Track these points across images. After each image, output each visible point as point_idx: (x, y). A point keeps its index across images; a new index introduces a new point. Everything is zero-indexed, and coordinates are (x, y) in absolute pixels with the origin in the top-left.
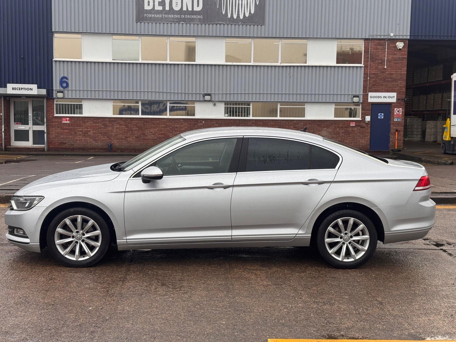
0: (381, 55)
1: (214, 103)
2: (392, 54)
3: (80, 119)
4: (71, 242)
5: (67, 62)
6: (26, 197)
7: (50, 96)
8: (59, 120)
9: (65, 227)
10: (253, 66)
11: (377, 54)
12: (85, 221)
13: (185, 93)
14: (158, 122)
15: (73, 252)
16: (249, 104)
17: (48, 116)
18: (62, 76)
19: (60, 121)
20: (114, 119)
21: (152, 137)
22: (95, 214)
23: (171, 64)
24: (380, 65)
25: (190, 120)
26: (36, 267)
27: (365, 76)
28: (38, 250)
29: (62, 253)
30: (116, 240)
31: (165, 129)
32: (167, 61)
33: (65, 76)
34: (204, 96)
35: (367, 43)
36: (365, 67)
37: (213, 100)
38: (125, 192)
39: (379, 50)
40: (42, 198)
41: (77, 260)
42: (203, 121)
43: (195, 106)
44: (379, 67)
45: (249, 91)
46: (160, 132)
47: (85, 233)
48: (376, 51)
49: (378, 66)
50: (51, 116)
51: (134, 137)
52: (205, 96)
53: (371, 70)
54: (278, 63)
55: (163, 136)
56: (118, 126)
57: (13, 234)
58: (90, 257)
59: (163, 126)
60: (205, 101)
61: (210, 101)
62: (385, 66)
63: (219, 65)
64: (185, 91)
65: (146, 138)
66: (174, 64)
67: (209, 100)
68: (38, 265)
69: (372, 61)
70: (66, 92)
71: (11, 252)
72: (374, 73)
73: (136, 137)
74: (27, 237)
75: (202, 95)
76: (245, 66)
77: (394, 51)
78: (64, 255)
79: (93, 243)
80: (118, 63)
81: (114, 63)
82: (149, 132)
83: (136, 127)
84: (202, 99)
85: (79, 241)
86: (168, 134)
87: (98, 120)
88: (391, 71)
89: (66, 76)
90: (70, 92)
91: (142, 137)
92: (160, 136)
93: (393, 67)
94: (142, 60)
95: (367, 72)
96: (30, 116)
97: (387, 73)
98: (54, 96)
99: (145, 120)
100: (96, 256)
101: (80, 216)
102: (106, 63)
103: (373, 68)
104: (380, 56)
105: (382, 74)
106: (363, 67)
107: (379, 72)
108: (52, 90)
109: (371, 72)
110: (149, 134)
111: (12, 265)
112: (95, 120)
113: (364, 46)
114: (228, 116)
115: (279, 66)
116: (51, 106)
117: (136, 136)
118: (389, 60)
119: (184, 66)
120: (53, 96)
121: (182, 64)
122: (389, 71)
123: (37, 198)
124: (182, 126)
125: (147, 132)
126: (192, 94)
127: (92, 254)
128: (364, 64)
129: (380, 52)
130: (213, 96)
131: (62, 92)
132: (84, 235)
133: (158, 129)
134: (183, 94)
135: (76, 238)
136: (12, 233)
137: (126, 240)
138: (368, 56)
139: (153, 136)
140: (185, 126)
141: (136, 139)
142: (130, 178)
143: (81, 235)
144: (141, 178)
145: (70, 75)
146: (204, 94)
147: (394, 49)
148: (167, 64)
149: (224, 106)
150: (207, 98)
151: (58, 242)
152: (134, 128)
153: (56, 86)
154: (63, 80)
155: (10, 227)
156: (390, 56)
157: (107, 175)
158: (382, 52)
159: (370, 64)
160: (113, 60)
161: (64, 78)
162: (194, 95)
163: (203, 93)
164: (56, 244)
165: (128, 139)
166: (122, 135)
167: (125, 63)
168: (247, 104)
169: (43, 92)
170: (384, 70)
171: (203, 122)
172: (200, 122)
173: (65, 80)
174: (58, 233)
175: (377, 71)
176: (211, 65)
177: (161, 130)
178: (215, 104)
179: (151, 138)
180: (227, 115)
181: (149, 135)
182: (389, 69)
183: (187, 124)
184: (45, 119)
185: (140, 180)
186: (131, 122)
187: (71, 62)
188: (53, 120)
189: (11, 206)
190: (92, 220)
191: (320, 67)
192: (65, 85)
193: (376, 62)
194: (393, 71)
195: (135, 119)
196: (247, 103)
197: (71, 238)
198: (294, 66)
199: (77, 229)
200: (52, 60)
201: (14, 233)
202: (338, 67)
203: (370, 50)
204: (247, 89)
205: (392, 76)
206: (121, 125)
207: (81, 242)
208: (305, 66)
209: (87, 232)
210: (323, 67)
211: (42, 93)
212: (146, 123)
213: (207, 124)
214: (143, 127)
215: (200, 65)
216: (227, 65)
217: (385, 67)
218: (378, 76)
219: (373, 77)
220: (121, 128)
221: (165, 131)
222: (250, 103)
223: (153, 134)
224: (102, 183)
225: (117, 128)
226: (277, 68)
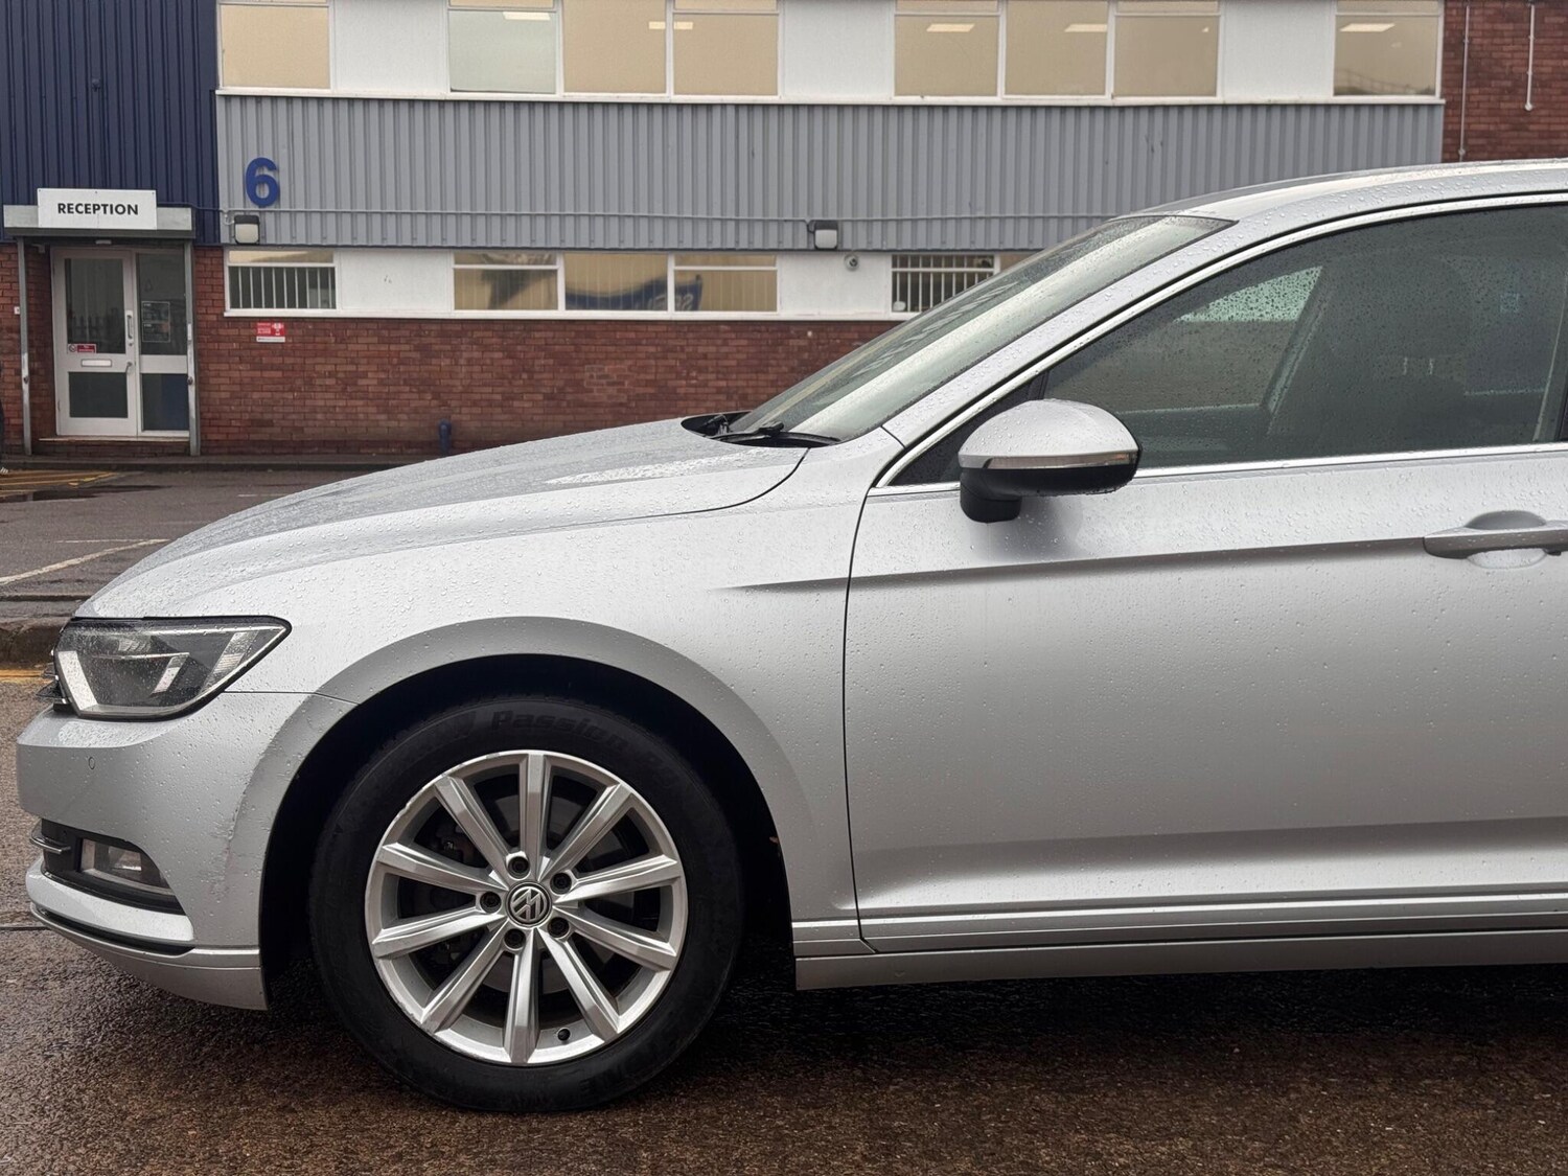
0: (1512, 58)
1: (853, 257)
2: (1555, 55)
3: (328, 326)
4: (479, 935)
5: (274, 99)
6: (158, 626)
7: (206, 240)
8: (243, 332)
9: (436, 831)
10: (1004, 108)
11: (1494, 55)
12: (573, 792)
13: (737, 221)
14: (632, 335)
15: (488, 1006)
16: (990, 261)
17: (200, 317)
18: (253, 156)
19: (250, 336)
20: (458, 328)
21: (610, 397)
22: (639, 740)
23: (680, 106)
24: (1507, 97)
25: (758, 328)
26: (236, 1116)
27: (1449, 141)
28: (254, 997)
29: (420, 1013)
30: (787, 920)
31: (661, 362)
32: (664, 92)
33: (265, 157)
34: (811, 232)
35: (1454, 12)
36: (1447, 107)
37: (847, 245)
38: (849, 584)
39: (1503, 37)
40: (271, 631)
41: (519, 1062)
42: (809, 329)
43: (775, 272)
44: (1502, 105)
45: (987, 208)
46: (642, 376)
47: (569, 872)
48: (1492, 44)
49: (1499, 101)
50: (214, 318)
51: (540, 397)
52: (818, 233)
53: (1472, 120)
54: (1103, 93)
55: (651, 390)
56: (476, 355)
57: (74, 873)
58: (610, 1038)
59: (652, 349)
60: (817, 249)
61: (835, 250)
62: (1526, 102)
63: (871, 107)
64: (737, 213)
65: (586, 400)
66: (695, 106)
67: (832, 245)
68: (248, 1089)
69: (1474, 83)
70: (269, 220)
71: (63, 978)
72: (1483, 132)
73: (548, 397)
74: (171, 906)
75: (803, 229)
76: (975, 108)
77: (1559, 41)
78: (430, 1029)
79: (626, 942)
80: (472, 103)
81: (457, 103)
82: (600, 377)
83: (545, 358)
84: (803, 245)
85: (529, 930)
86: (670, 383)
87: (398, 329)
88: (1548, 120)
89: (268, 155)
90: (285, 219)
91: (569, 397)
92: (641, 390)
93: (1557, 106)
94: (566, 91)
95: (1456, 127)
96: (129, 317)
97: (1533, 131)
98: (225, 238)
99: (582, 328)
100: (646, 1035)
101: (536, 754)
102: (427, 102)
103: (1478, 111)
104: (1508, 63)
105: (1515, 134)
106: (1440, 105)
107: (1503, 127)
108: (216, 212)
109: (1473, 127)
110: (598, 385)
111: (72, 1091)
112: (383, 332)
113: (1446, 23)
114: (906, 310)
115: (1107, 108)
116: (212, 277)
117: (547, 390)
118: (1544, 77)
119: (731, 112)
120: (217, 237)
121: (724, 106)
122: (1542, 120)
123: (240, 633)
124: (724, 350)
125: (588, 374)
126: (765, 222)
127: (624, 1021)
128: (1442, 97)
129: (1505, 48)
130: (847, 228)
131: (254, 220)
132: (561, 883)
133: (630, 362)
134: (731, 226)
135: (514, 904)
136: (66, 868)
137: (854, 922)
138: (1458, 62)
139: (612, 390)
140: (738, 352)
141: (546, 402)
142: (874, 485)
143: (547, 884)
144: (957, 484)
145: (285, 151)
146: (812, 221)
147: (1561, 34)
148: (665, 106)
149: (891, 270)
150: (825, 237)
151: (387, 936)
152: (537, 362)
153: (232, 195)
154: (257, 174)
155: (53, 831)
156: (1545, 62)
157: (710, 469)
158: (1515, 47)
159: (1468, 96)
160: (452, 90)
161: (261, 162)
162: (773, 229)
163: (808, 220)
164: (376, 953)
165: (516, 404)
166: (490, 389)
167: (502, 103)
168: (980, 261)
169: (181, 219)
170: (1522, 120)
171: (810, 334)
172: (797, 332)
173: (266, 172)
174: (388, 876)
175: (1496, 123)
176: (841, 107)
177: (644, 369)
178: (854, 260)
179: (605, 399)
180: (900, 305)
181: (595, 388)
182: (1543, 112)
183: (744, 342)
184: (190, 327)
185: (945, 496)
186: (525, 335)
187: (289, 99)
188: (222, 332)
189: (60, 689)
190: (622, 783)
191: (1269, 107)
192: (264, 192)
193: (1490, 86)
194: (1557, 120)
195: (540, 327)
196: (980, 257)
197: (477, 908)
198: (1166, 107)
199: (513, 841)
200: (212, 92)
201: (78, 867)
202: (1343, 106)
203: (1466, 41)
204: (981, 202)
205: (1555, 142)
206: (486, 348)
207: (545, 936)
208: (1210, 107)
209: (586, 867)
210: (1284, 106)
211: (177, 223)
212: (584, 341)
213: (822, 341)
214: (574, 355)
215: (796, 107)
216: (901, 108)
217: (1529, 107)
218: (1501, 144)
219: (1478, 145)
220: (488, 362)
221: (661, 370)
222: (992, 257)
223: (613, 384)
224: (681, 522)
225: (470, 362)
226: (1100, 115)
